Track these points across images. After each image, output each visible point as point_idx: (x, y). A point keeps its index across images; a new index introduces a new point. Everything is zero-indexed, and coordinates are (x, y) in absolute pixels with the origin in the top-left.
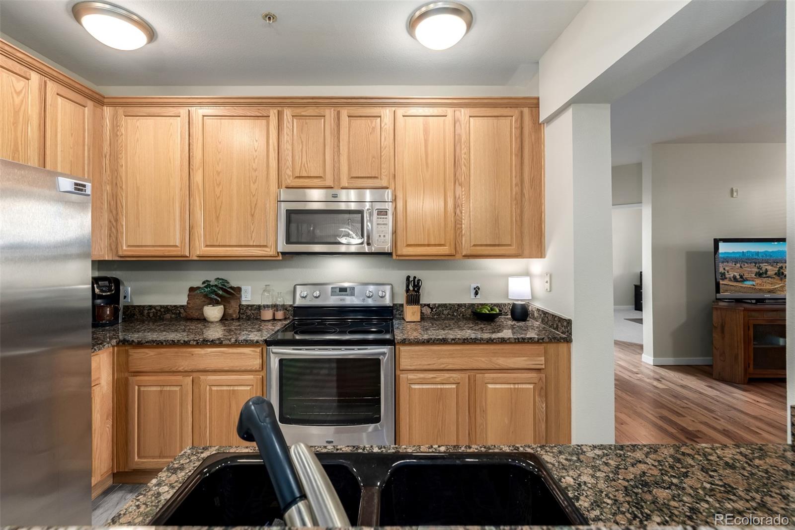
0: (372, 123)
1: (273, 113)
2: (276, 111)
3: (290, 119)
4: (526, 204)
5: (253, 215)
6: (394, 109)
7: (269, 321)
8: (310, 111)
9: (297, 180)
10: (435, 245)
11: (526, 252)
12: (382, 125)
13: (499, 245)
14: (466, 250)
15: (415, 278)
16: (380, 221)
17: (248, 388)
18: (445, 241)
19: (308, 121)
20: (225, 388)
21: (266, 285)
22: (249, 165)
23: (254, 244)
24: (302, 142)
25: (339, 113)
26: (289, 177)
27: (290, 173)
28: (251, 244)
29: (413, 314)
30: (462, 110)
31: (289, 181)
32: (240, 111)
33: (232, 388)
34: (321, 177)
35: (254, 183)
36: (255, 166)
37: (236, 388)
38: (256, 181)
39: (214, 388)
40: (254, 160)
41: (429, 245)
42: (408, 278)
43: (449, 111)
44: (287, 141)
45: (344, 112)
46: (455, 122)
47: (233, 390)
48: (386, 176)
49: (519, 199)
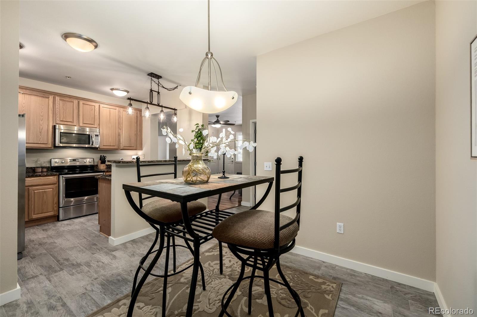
0: (91, 107)
1: (51, 98)
2: (52, 97)
3: (59, 101)
4: (138, 136)
5: (40, 132)
6: (99, 104)
7: (45, 172)
8: (68, 99)
9: (61, 122)
10: (112, 146)
11: (138, 149)
12: (95, 109)
13: (131, 147)
14: (122, 147)
15: (103, 156)
16: (96, 138)
17: (51, 189)
18: (115, 144)
19: (66, 102)
20: (41, 191)
21: (38, 159)
22: (39, 114)
23: (41, 143)
24: (64, 109)
25: (79, 102)
26: (58, 120)
27: (59, 119)
28: (40, 143)
29: (103, 167)
30: (121, 109)
31: (58, 122)
32: (35, 93)
33: (44, 190)
34: (72, 122)
35: (41, 121)
36: (42, 115)
37: (46, 190)
38: (42, 120)
39: (35, 191)
40: (42, 112)
41: (110, 146)
42: (101, 156)
43: (117, 108)
44: (57, 108)
45: (81, 102)
46: (119, 111)
47: (45, 191)
48: (97, 124)
49: (136, 135)
